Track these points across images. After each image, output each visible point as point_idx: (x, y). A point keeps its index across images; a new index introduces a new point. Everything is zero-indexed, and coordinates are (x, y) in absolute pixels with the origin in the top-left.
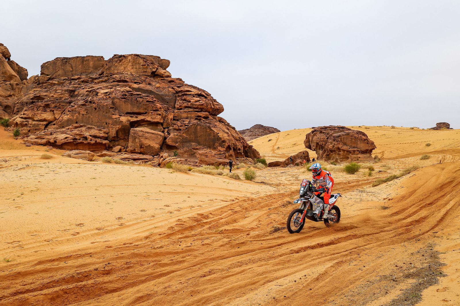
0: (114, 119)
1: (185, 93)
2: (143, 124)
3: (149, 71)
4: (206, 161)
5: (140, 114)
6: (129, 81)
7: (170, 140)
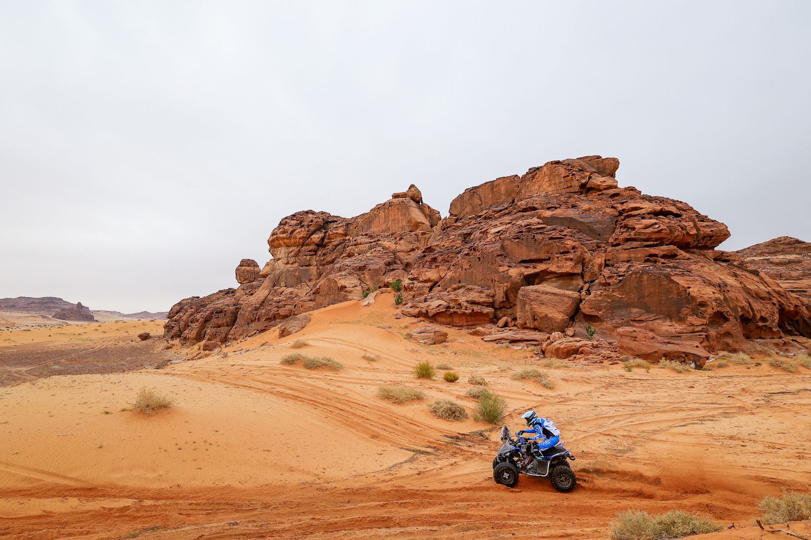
0: (501, 272)
1: (629, 213)
2: (548, 277)
3: (576, 184)
4: (631, 349)
5: (540, 261)
6: (538, 207)
7: (586, 306)
